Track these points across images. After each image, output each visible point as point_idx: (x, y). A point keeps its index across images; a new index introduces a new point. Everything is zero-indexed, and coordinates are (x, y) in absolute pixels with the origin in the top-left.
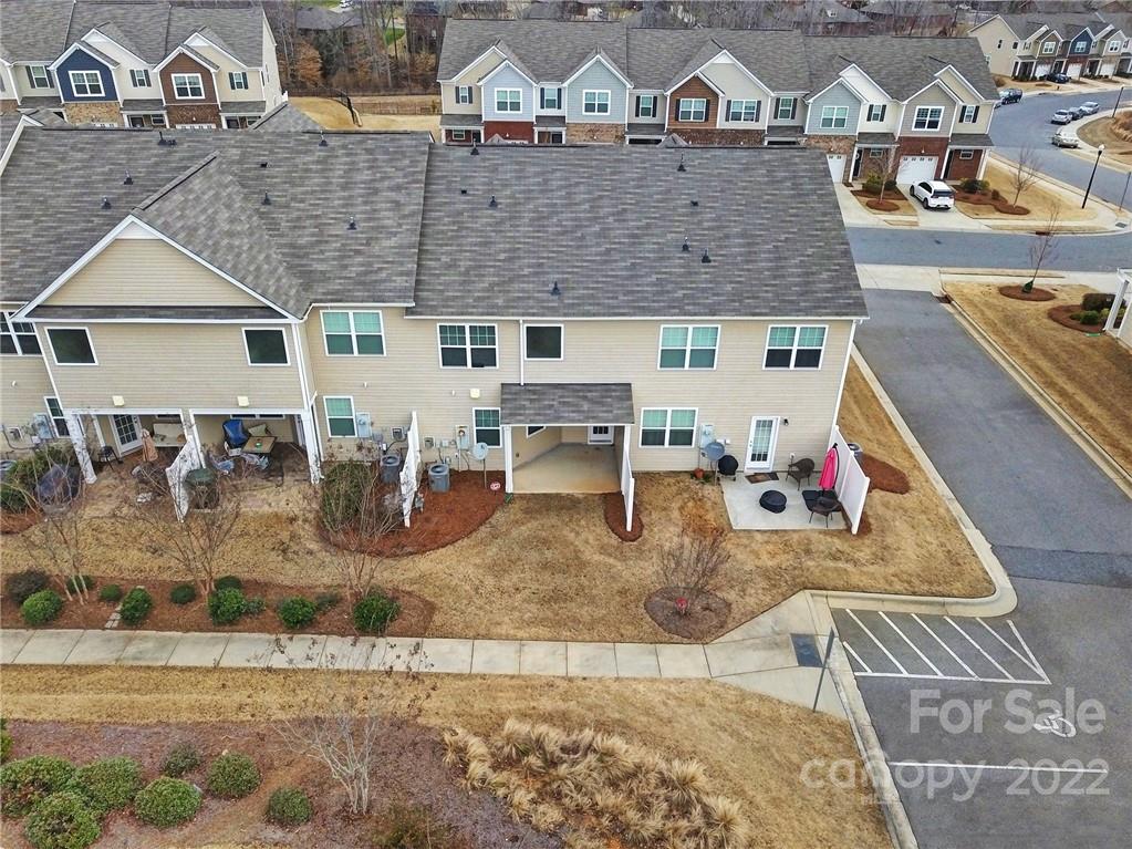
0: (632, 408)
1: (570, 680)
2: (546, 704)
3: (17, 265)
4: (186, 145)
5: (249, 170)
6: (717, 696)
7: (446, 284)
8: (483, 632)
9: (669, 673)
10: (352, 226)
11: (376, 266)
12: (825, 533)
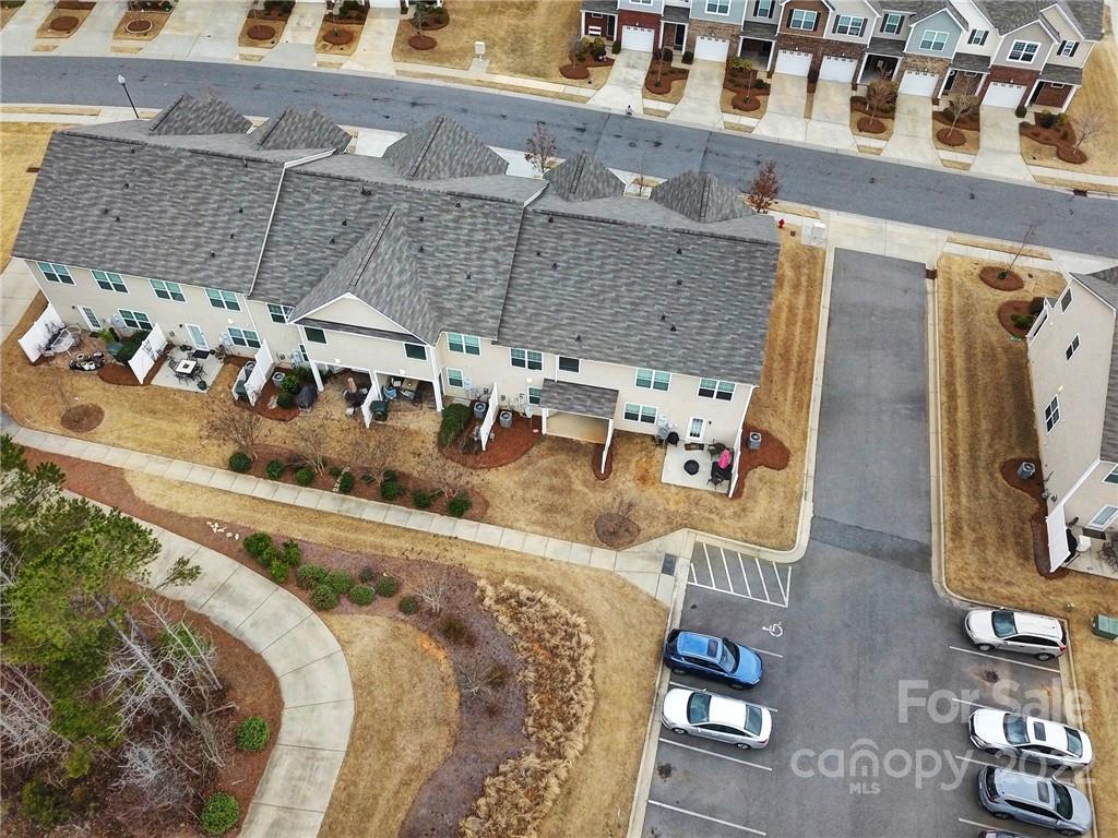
0: (614, 408)
1: (544, 559)
2: (529, 571)
3: (286, 280)
4: (377, 196)
5: (412, 222)
6: (612, 582)
7: (517, 324)
8: (509, 524)
9: (594, 565)
10: (469, 277)
11: (480, 309)
12: (713, 494)
